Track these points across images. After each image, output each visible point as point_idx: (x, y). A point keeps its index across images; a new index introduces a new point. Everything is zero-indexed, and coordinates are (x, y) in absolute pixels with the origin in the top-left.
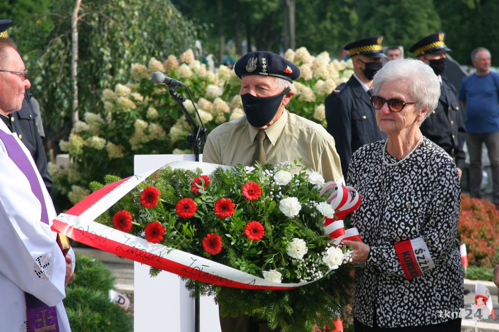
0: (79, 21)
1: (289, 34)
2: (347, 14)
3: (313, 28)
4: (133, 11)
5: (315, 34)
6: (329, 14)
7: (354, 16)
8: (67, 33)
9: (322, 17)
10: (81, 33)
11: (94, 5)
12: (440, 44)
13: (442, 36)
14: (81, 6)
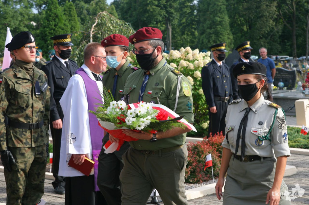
0: (93, 35)
1: (169, 40)
2: (194, 32)
3: (179, 38)
4: (116, 30)
5: (180, 40)
6: (186, 32)
7: (196, 33)
8: (88, 39)
9: (183, 33)
10: (94, 40)
11: (99, 28)
12: (248, 46)
13: (249, 43)
14: (94, 28)
